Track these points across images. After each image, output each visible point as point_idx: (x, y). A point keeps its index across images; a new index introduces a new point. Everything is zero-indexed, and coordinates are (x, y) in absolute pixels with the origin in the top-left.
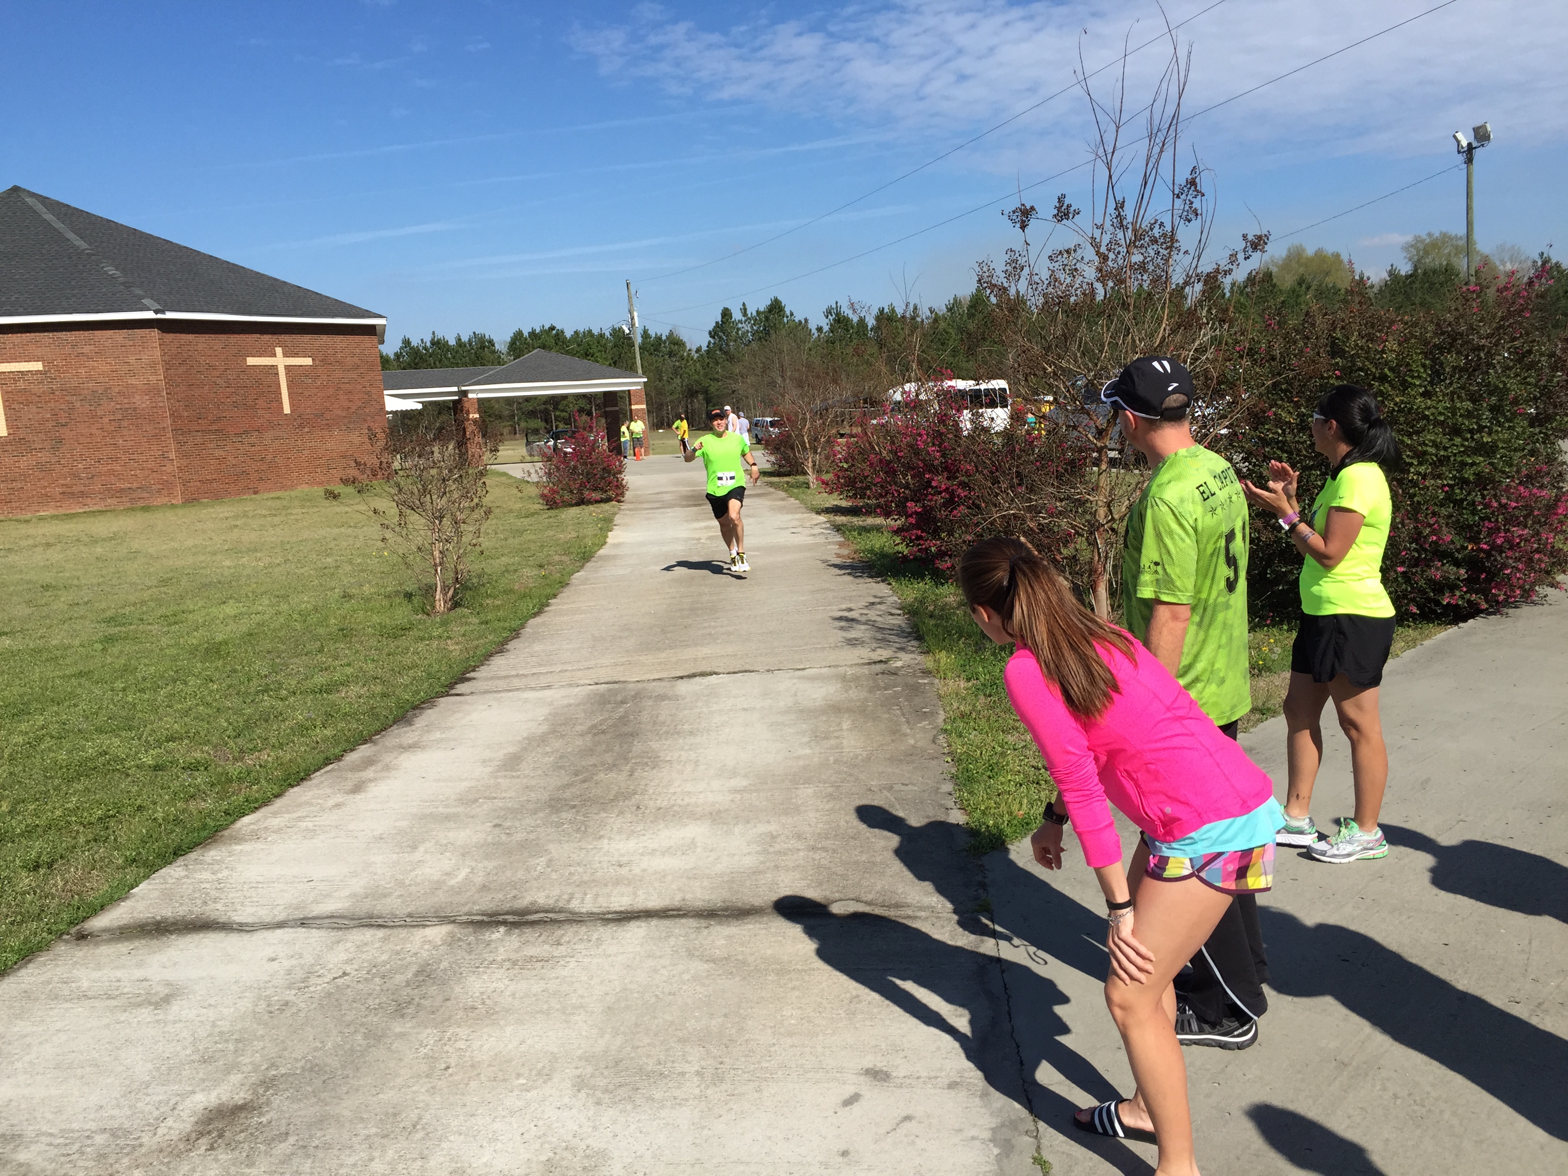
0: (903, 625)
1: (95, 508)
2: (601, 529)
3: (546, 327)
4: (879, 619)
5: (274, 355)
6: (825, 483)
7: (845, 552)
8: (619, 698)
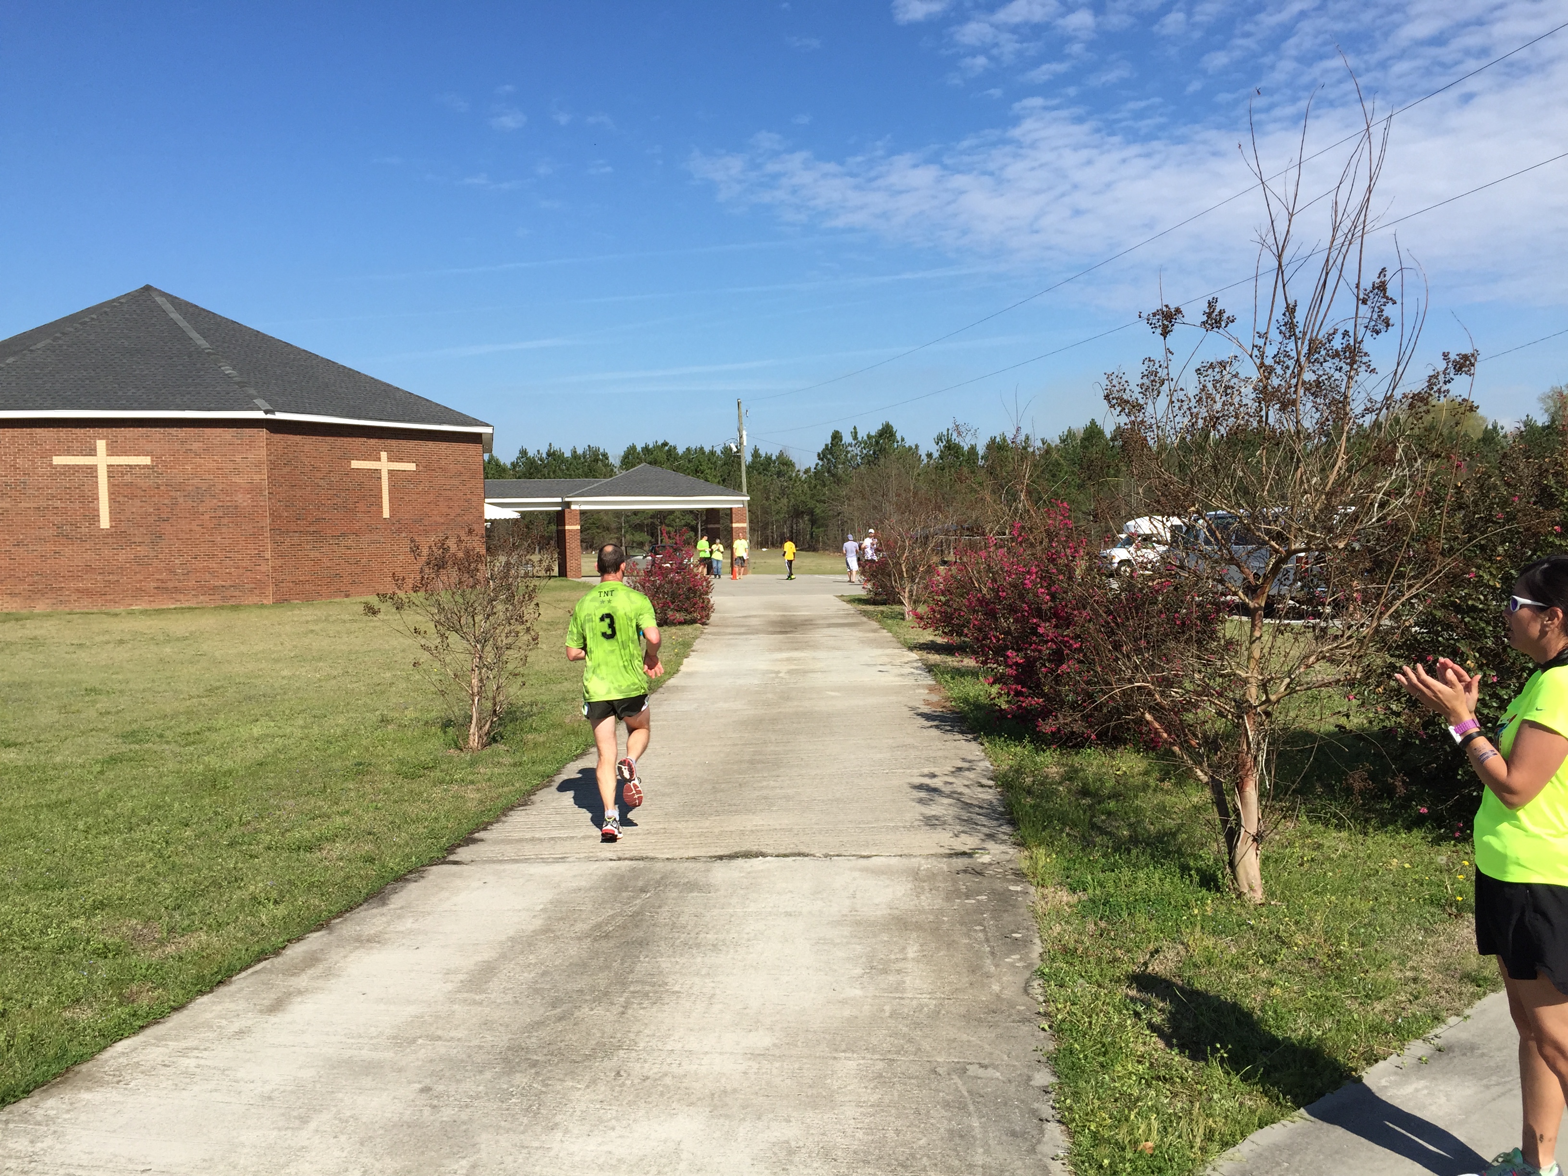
0: (995, 802)
1: (187, 605)
2: (677, 654)
3: (660, 443)
4: (966, 791)
5: (379, 459)
6: (920, 618)
7: (935, 698)
8: (640, 883)
